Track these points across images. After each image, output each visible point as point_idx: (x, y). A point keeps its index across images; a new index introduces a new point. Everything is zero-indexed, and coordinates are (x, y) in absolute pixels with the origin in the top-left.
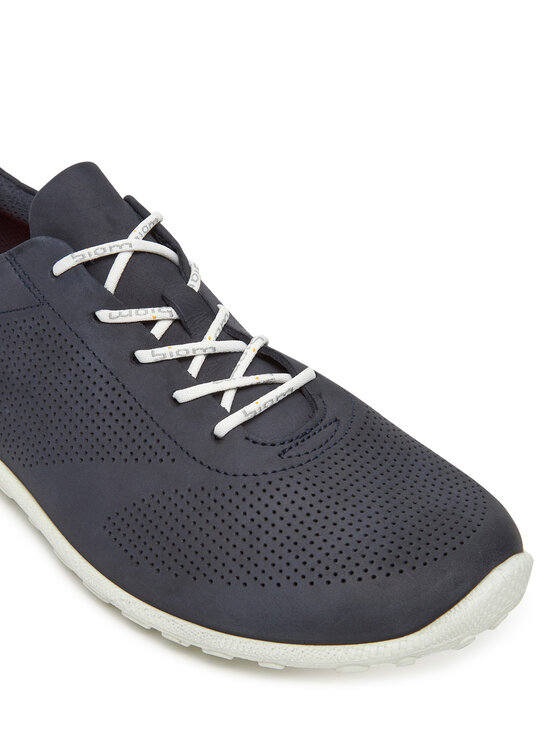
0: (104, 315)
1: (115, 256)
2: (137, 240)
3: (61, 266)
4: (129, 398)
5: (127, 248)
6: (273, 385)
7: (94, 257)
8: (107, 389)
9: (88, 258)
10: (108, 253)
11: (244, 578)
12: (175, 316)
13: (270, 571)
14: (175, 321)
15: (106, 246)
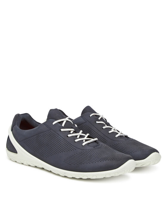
0: (62, 130)
1: (63, 121)
2: (67, 119)
3: (54, 123)
4: (67, 142)
5: (66, 120)
6: (90, 140)
7: (60, 121)
8: (63, 141)
9: (59, 121)
10: (63, 120)
11: (90, 162)
12: (74, 130)
13: (94, 161)
14: (74, 131)
15: (62, 119)
